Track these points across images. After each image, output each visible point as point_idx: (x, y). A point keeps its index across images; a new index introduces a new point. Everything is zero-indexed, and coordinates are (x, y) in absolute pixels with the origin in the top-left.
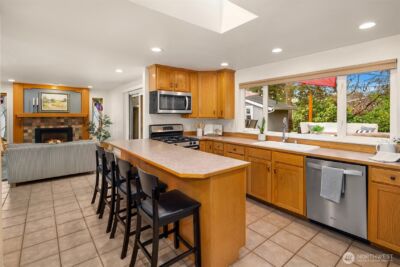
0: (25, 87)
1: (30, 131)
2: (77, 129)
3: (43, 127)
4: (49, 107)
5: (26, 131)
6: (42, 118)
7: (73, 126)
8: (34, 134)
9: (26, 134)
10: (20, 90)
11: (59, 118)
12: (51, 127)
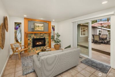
0: (29, 20)
1: (30, 40)
2: (47, 39)
3: (35, 38)
4: (37, 29)
5: (29, 40)
6: (35, 34)
7: (46, 37)
8: (32, 41)
9: (29, 41)
10: (27, 21)
11: (41, 34)
12: (38, 38)
